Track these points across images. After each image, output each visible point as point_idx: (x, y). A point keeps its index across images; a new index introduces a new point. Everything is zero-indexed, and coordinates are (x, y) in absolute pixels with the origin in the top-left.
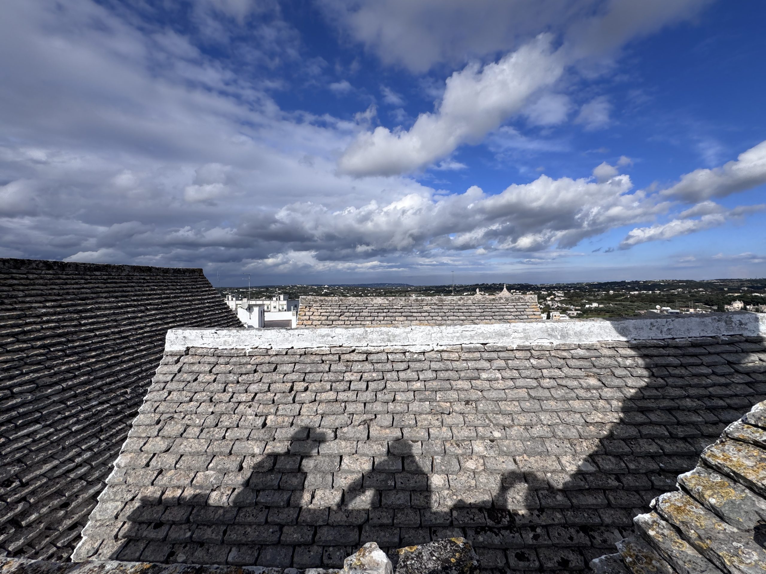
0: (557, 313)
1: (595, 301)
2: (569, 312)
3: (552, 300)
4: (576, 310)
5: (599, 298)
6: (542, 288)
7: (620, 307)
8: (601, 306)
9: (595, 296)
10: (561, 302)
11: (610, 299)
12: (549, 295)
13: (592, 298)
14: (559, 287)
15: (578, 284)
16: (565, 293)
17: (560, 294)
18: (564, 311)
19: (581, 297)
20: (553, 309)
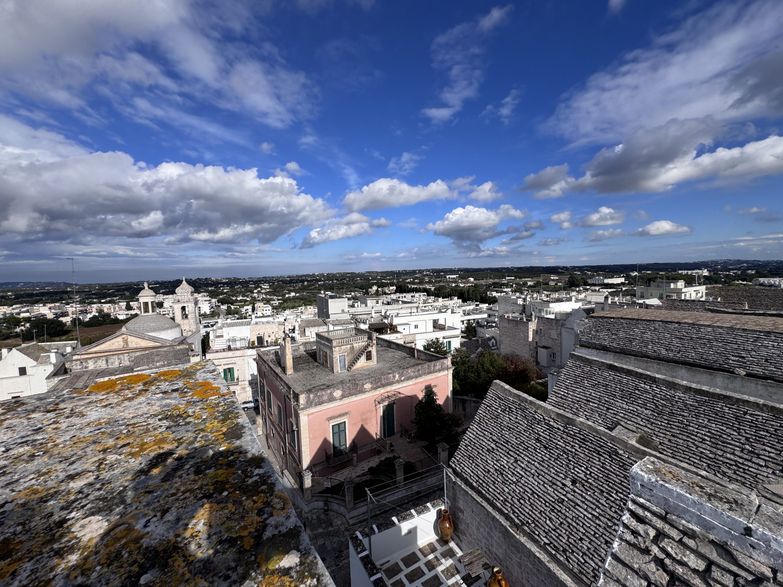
0: (261, 304)
1: (293, 291)
2: (272, 302)
3: (259, 292)
4: (278, 300)
5: (297, 288)
6: (250, 281)
7: (310, 294)
8: (297, 295)
9: (294, 287)
10: (266, 294)
11: (304, 288)
12: (256, 288)
13: (292, 288)
14: (265, 280)
15: (281, 277)
16: (270, 286)
17: (266, 286)
18: (267, 301)
19: (283, 288)
20: (259, 300)
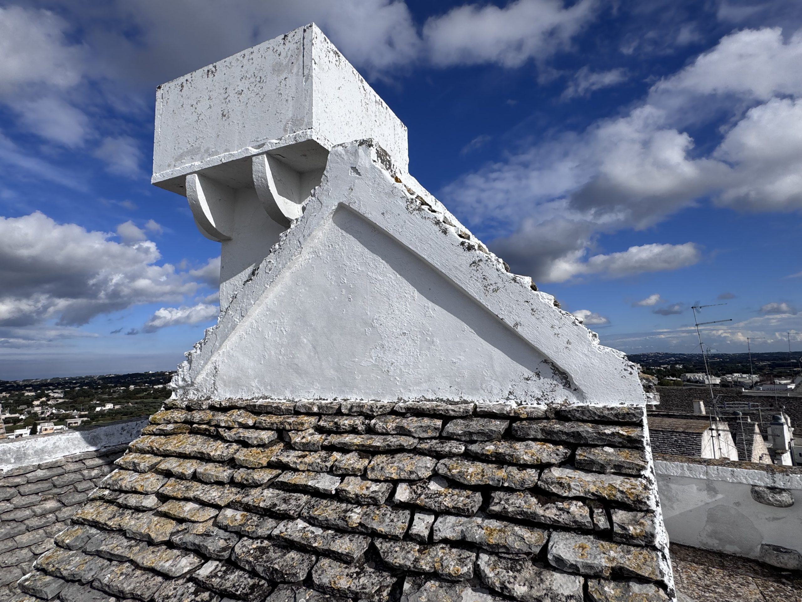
0: (49, 426)
1: (109, 401)
2: (69, 421)
3: (42, 404)
4: (81, 416)
5: (115, 396)
6: (26, 386)
7: (140, 406)
8: (117, 407)
9: (110, 394)
10: (58, 406)
11: (128, 396)
12: (37, 397)
13: (106, 396)
14: (57, 384)
15: (87, 378)
16: (66, 393)
17: (58, 394)
18: (60, 420)
19: (90, 396)
20: (43, 419)
